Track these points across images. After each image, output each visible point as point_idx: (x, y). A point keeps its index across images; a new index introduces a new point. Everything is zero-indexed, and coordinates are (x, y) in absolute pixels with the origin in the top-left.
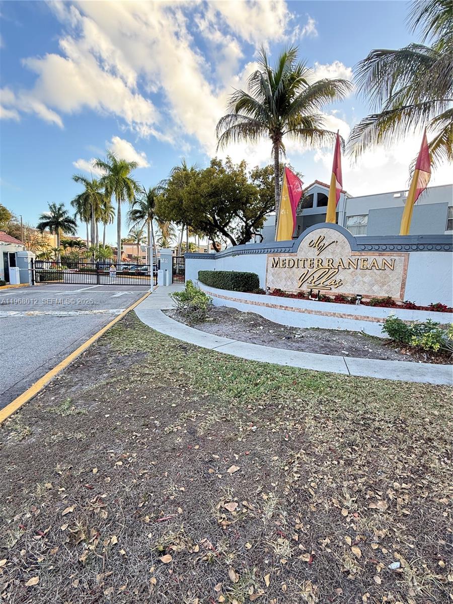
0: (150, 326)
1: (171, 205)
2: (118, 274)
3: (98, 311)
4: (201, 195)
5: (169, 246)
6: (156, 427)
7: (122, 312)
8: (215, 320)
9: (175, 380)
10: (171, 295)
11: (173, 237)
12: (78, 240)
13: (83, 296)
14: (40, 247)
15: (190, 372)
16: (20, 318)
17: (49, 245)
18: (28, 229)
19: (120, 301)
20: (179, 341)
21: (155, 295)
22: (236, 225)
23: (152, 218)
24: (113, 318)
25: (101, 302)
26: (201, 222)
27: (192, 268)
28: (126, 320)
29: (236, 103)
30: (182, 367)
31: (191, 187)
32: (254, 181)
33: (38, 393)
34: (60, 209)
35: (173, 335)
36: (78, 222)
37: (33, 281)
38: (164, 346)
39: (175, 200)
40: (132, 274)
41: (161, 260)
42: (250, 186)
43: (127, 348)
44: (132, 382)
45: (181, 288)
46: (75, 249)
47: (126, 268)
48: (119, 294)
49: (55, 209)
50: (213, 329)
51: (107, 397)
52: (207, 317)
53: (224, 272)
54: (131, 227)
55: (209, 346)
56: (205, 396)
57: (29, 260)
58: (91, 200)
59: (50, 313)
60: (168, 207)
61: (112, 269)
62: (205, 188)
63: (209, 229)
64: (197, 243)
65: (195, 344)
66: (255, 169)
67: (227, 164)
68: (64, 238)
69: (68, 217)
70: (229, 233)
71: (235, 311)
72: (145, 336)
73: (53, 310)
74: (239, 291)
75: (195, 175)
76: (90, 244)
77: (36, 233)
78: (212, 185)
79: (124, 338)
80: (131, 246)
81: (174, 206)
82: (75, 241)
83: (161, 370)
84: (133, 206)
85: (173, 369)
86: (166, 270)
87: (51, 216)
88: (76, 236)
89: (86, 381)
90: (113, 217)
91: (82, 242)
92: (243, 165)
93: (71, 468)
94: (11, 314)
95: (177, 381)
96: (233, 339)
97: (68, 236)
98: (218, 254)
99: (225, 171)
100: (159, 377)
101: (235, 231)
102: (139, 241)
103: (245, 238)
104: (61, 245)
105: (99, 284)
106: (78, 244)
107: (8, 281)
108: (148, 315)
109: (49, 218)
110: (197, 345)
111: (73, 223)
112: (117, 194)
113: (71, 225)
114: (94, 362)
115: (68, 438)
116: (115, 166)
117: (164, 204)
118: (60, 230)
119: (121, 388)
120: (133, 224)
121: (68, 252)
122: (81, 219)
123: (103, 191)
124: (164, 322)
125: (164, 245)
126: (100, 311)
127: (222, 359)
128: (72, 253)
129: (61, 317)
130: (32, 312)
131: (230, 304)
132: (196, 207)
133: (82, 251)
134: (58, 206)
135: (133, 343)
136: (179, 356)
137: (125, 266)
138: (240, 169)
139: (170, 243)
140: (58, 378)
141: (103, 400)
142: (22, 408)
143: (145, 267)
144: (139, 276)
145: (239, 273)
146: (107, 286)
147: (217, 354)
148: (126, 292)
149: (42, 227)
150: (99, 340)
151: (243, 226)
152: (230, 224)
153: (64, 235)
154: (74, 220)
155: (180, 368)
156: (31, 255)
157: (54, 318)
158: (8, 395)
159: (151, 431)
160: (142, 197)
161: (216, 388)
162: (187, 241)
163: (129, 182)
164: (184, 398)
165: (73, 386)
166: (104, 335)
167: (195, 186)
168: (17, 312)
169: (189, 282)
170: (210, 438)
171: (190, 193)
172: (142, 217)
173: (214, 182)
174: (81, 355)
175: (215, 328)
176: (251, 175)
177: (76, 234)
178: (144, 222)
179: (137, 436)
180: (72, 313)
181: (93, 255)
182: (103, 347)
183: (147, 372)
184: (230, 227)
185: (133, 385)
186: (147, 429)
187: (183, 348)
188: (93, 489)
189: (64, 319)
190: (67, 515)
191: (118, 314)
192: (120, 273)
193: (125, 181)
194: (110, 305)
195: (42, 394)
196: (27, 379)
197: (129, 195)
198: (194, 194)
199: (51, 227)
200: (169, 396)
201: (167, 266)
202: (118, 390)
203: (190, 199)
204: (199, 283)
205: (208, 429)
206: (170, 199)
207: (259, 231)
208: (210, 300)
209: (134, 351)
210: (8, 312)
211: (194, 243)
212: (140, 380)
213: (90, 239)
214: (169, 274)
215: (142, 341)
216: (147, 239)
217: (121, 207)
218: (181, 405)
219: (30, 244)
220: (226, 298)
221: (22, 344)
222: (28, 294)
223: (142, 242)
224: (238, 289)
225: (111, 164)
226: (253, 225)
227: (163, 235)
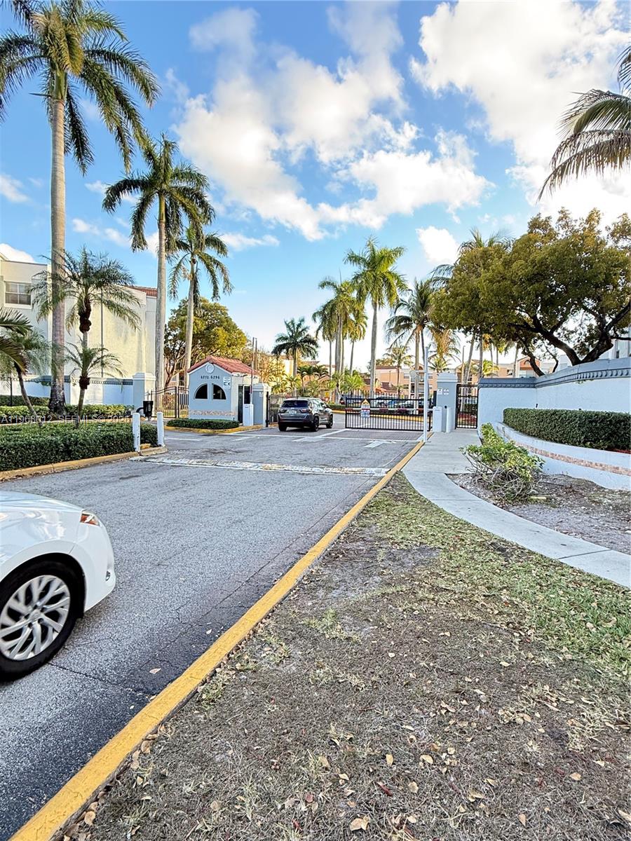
0: (433, 502)
1: (458, 304)
2: (372, 413)
3: (350, 469)
4: (514, 283)
5: (446, 367)
6: (480, 702)
7: (385, 474)
8: (548, 500)
9: (496, 612)
10: (465, 450)
11: (454, 353)
12: (318, 365)
13: (327, 444)
14: (274, 377)
15: (522, 600)
16: (257, 472)
17: (283, 374)
18: (263, 355)
19: (378, 456)
20: (488, 534)
21: (431, 447)
22: (577, 324)
23: (424, 326)
24: (372, 482)
25: (351, 455)
26: (510, 325)
27: (491, 405)
28: (392, 486)
29: (577, 119)
30: (505, 588)
31: (493, 270)
32: (616, 242)
33: (291, 590)
34: (299, 325)
35: (476, 521)
36: (320, 341)
37: (267, 421)
38: (463, 540)
39: (465, 295)
40: (391, 413)
41: (438, 391)
42: (611, 253)
43: (402, 536)
44: (421, 600)
45: (473, 437)
46: (314, 378)
47: (381, 404)
48: (375, 444)
49: (294, 326)
50: (550, 518)
51: (386, 620)
52: (533, 494)
53: (562, 411)
54: (392, 341)
55: (552, 553)
56: (564, 660)
57: (265, 394)
58: (338, 311)
59: (289, 468)
60: (453, 307)
61: (365, 405)
62: (520, 268)
63: (522, 335)
64: (495, 361)
65: (521, 544)
66: (621, 219)
67: (560, 223)
68: (302, 363)
69: (308, 335)
70: (563, 340)
71: (589, 485)
72: (428, 518)
73: (294, 464)
74: (597, 448)
75: (499, 250)
76: (333, 370)
77: (270, 359)
78: (533, 261)
79: (396, 518)
80: (387, 371)
81: (464, 305)
82: (314, 366)
83: (466, 585)
84: (396, 309)
85: (489, 588)
86: (446, 407)
87: (289, 336)
88: (317, 359)
89: (351, 585)
90: (364, 330)
91: (323, 367)
92: (592, 218)
93: (351, 738)
94: (248, 466)
95: (500, 613)
96: (596, 543)
97: (306, 361)
98: (540, 379)
99: (557, 234)
100: (466, 600)
101: (574, 337)
102: (399, 363)
103: (597, 347)
104: (298, 372)
105: (346, 428)
106: (318, 371)
107: (242, 422)
108: (426, 482)
109: (286, 339)
110: (525, 546)
111: (314, 342)
112: (374, 296)
113: (311, 345)
114: (358, 552)
115: (340, 681)
116: (373, 257)
117: (445, 303)
118: (298, 353)
119: (404, 607)
120: (393, 337)
121: (305, 382)
122: (324, 338)
123: (354, 295)
124: (454, 496)
125: (437, 367)
126: (354, 469)
127: (584, 584)
128: (310, 383)
129: (303, 474)
130: (270, 465)
131: (579, 473)
132: (503, 302)
133: (323, 379)
134: (297, 322)
135: (411, 528)
136: (495, 564)
137: (380, 401)
138: (587, 226)
139: (450, 362)
140: (312, 572)
141: (379, 623)
142: (273, 611)
143: (409, 401)
144: (402, 415)
145: (597, 414)
146: (357, 430)
147: (571, 571)
148: (385, 441)
149: (277, 350)
150: (358, 518)
151: (591, 325)
152: (564, 325)
153: (302, 359)
154: (315, 339)
155: (501, 589)
156: (267, 388)
157: (295, 476)
158: (253, 584)
159: (473, 709)
160: (408, 297)
161: (585, 646)
162: (481, 358)
163: (390, 277)
164: (522, 653)
165: (334, 589)
166: (365, 511)
167: (501, 268)
168: (254, 464)
169: (487, 428)
170: (602, 764)
171: (491, 281)
172: (408, 326)
173: (537, 256)
174: (339, 538)
175: (552, 515)
176: (611, 231)
177: (316, 357)
178: (411, 333)
179: (448, 711)
180: (316, 470)
181: (338, 386)
182: (366, 530)
183: (443, 586)
184: (564, 329)
185: (424, 606)
186: (464, 702)
187: (499, 550)
188: (391, 796)
189: (308, 478)
190: (358, 833)
191: (379, 475)
192: (377, 411)
193: (384, 277)
194: (364, 461)
195: (295, 593)
196: (274, 564)
197: (390, 296)
198: (499, 282)
199: (287, 350)
200: (491, 642)
201: (447, 399)
202: (400, 609)
203: (492, 291)
204: (507, 429)
205: (591, 739)
206: (457, 295)
207: (627, 332)
208: (538, 463)
209: (414, 543)
210: (244, 463)
211: (490, 360)
212: (433, 599)
213: (333, 363)
214: (450, 413)
215: (424, 527)
216: (413, 360)
217: (378, 315)
218: (518, 666)
219: (263, 373)
220: (568, 460)
221: (263, 510)
222: (262, 439)
223: (405, 363)
224: (595, 445)
225: (367, 256)
226: (614, 322)
227: (438, 351)
